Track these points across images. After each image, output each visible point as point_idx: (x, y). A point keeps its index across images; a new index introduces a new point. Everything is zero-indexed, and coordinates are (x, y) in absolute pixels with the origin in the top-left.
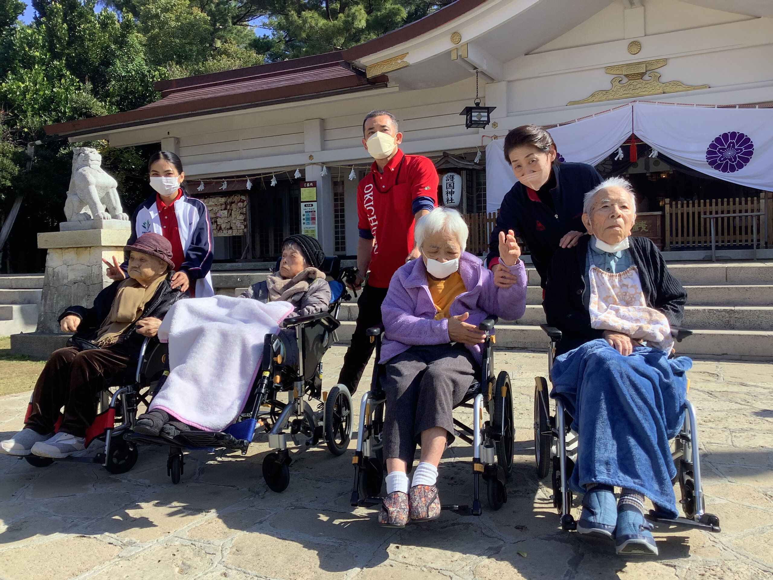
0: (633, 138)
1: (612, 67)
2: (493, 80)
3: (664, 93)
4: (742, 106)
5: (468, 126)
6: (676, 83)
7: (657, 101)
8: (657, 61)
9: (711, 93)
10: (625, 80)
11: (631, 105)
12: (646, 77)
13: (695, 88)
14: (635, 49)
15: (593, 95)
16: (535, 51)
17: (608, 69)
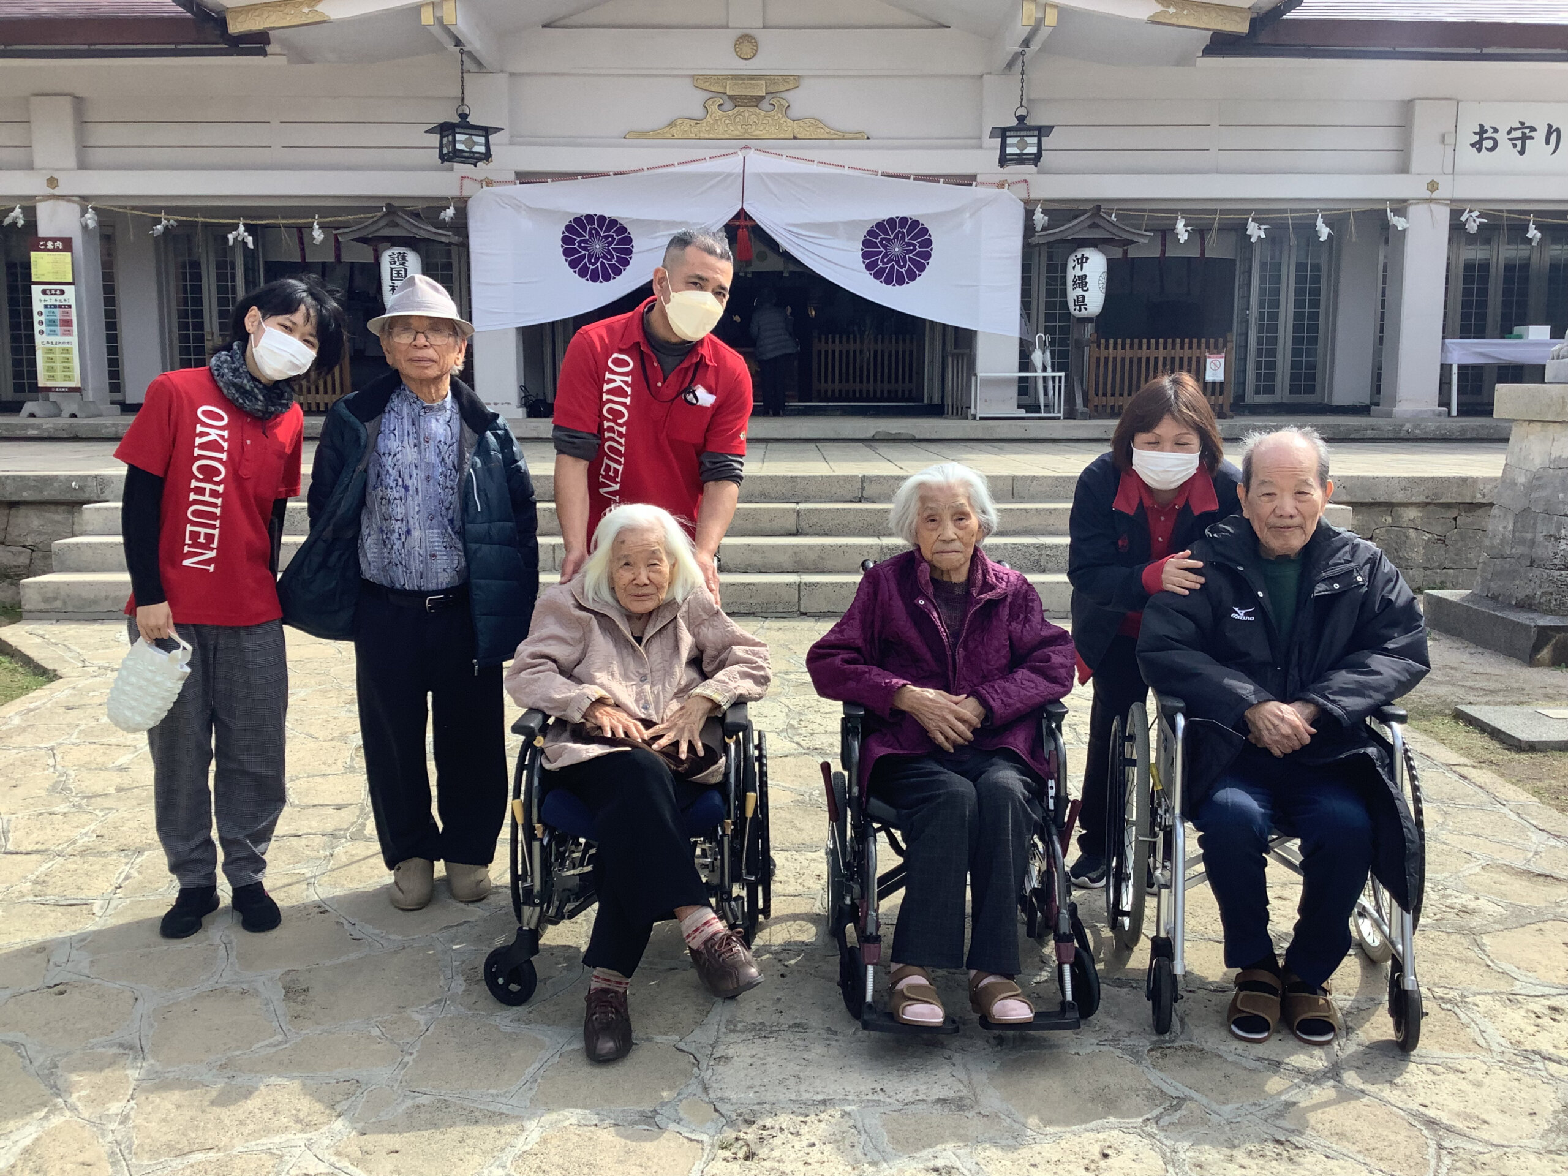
0: (742, 215)
1: (706, 78)
2: (479, 64)
3: (795, 138)
4: (919, 177)
5: (443, 157)
6: (816, 122)
7: (785, 152)
8: (785, 78)
9: (869, 148)
10: (728, 105)
11: (741, 155)
12: (765, 104)
13: (842, 135)
14: (747, 49)
15: (672, 124)
16: (562, 23)
17: (699, 80)
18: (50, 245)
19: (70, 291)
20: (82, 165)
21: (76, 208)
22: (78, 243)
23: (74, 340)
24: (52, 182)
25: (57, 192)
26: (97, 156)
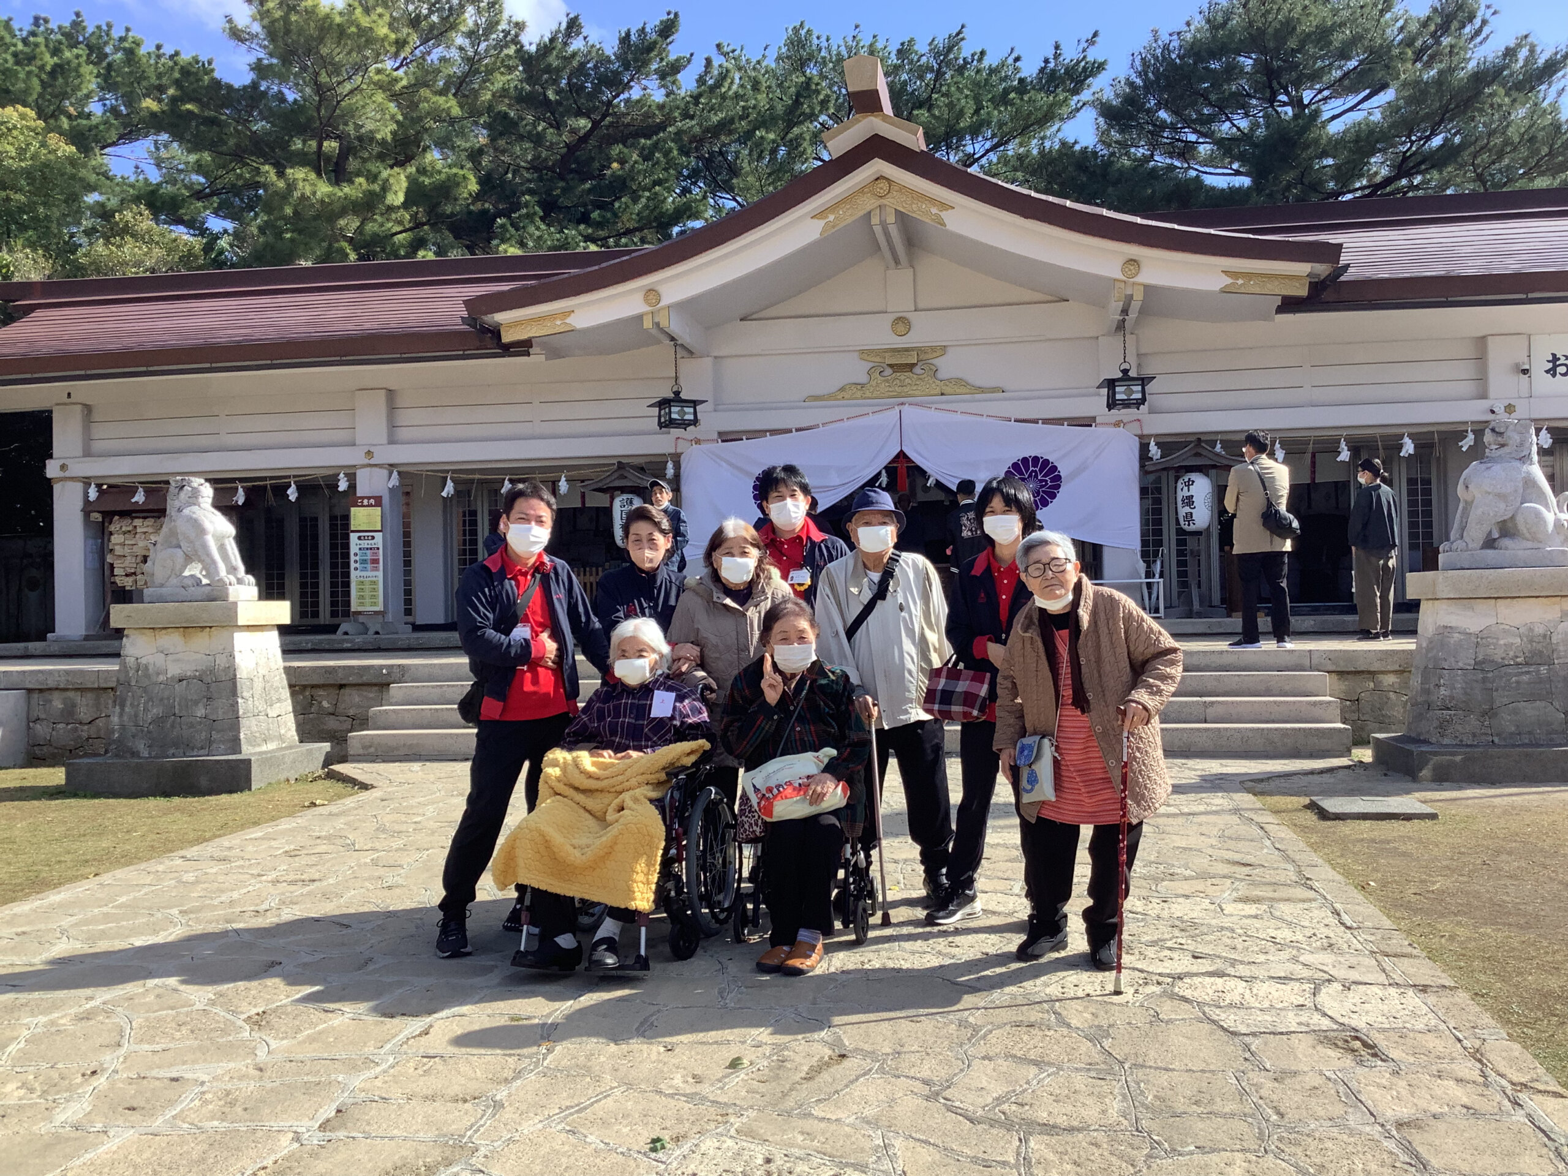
0: (901, 456)
1: (870, 352)
2: (691, 353)
3: (942, 394)
4: (1046, 421)
5: (661, 425)
6: (960, 382)
7: (934, 406)
8: (933, 349)
9: (1005, 399)
10: (889, 371)
11: (897, 409)
12: (917, 370)
13: (982, 390)
14: (901, 328)
15: (842, 389)
16: (754, 316)
17: (865, 354)
18: (365, 502)
19: (379, 536)
20: (392, 441)
21: (385, 472)
22: (386, 500)
23: (380, 574)
24: (369, 453)
25: (372, 462)
26: (403, 433)
